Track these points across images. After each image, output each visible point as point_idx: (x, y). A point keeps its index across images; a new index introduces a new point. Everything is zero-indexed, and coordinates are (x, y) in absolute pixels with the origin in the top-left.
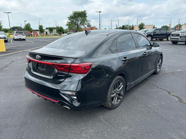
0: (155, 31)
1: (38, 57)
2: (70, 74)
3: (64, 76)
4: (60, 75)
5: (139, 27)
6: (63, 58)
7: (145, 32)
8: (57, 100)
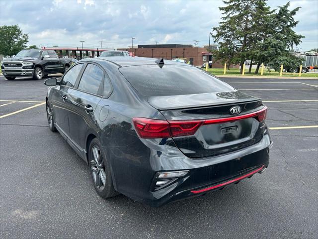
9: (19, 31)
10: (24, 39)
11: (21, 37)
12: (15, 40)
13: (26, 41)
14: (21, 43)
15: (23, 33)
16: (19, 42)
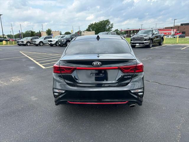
0: (72, 37)
1: (99, 64)
2: (135, 74)
3: (130, 77)
4: (127, 77)
5: (47, 33)
6: (129, 61)
7: (62, 38)
8: (125, 101)
9: (109, 22)
10: (111, 26)
11: (110, 25)
12: (107, 27)
13: (112, 27)
14: (109, 28)
15: (111, 23)
16: (108, 28)
